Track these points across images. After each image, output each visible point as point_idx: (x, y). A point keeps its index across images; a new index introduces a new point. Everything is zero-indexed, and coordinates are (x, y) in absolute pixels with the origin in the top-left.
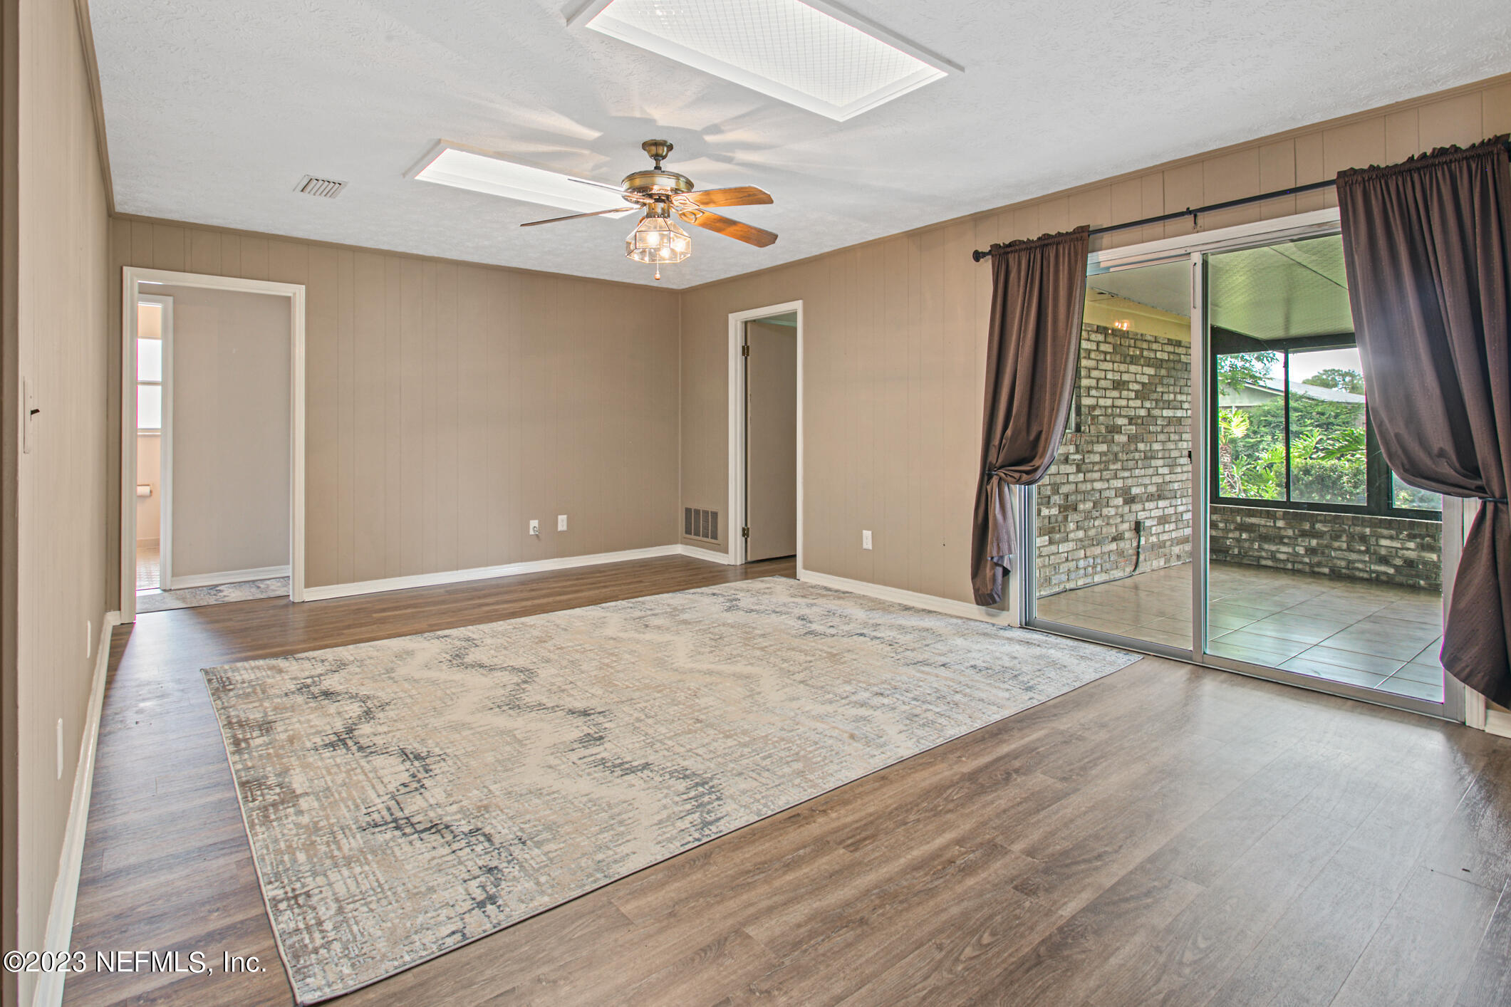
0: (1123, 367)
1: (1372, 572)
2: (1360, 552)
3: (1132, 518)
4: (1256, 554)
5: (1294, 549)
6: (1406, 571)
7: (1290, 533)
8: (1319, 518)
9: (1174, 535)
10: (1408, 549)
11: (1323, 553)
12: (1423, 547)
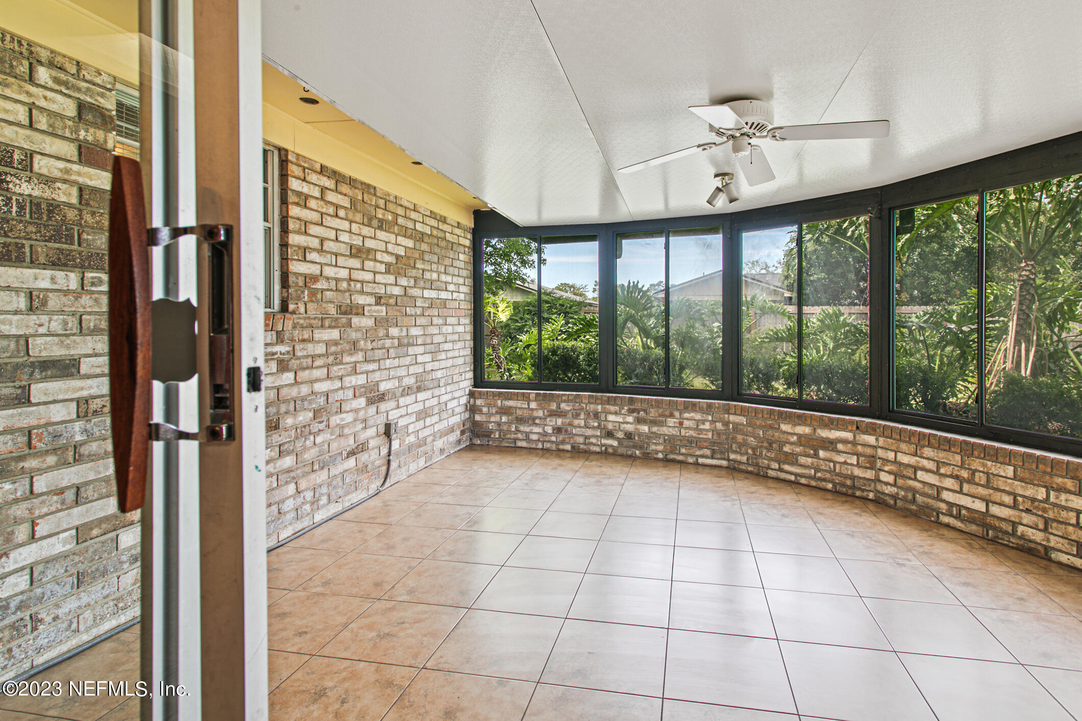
1: (602, 445)
2: (594, 428)
3: (381, 420)
4: (513, 436)
5: (544, 429)
6: (626, 443)
8: (564, 398)
9: (437, 427)
10: (628, 423)
12: (639, 421)
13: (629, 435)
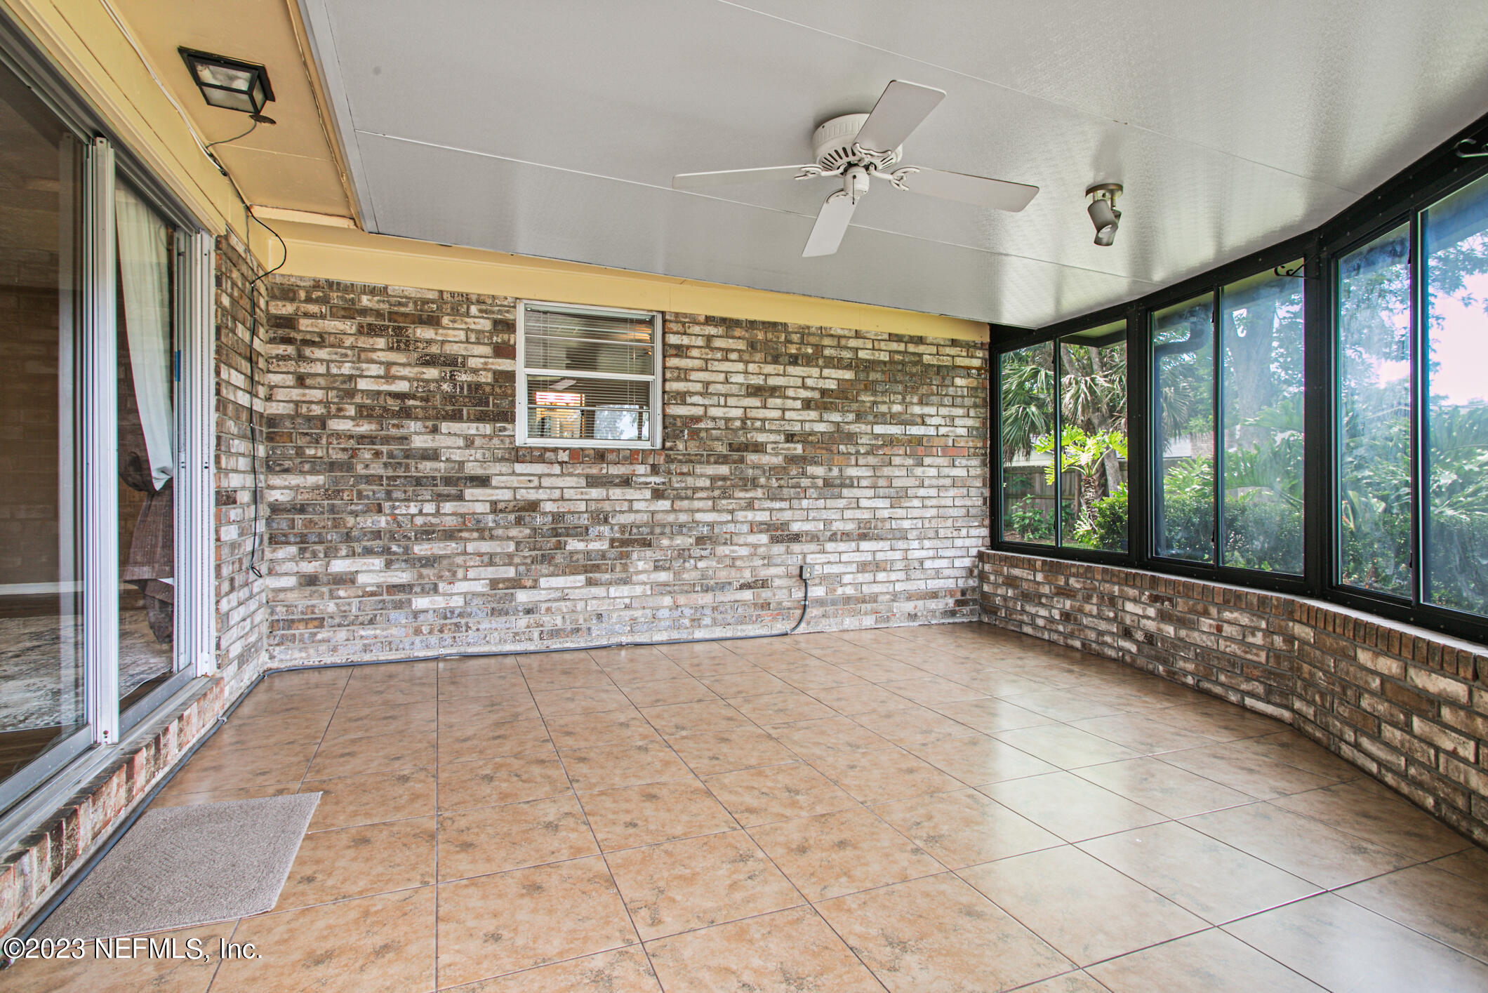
0: (769, 369)
1: (1120, 649)
2: (1108, 619)
4: (1019, 617)
5: (1050, 613)
6: (1146, 650)
10: (1149, 618)
11: (1076, 619)
12: (1163, 617)
13: (1150, 638)
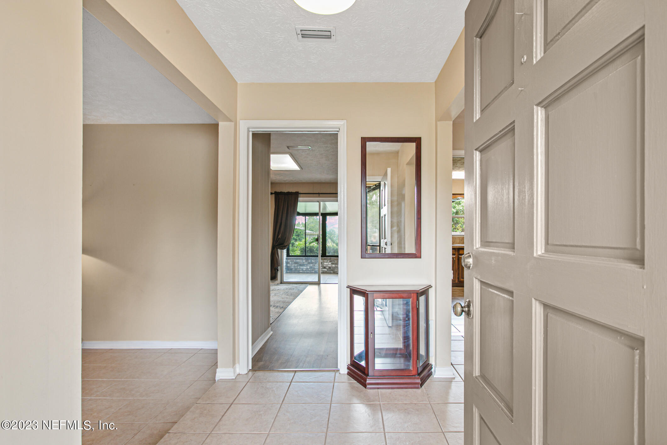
1: (323, 270)
2: (320, 266)
4: (299, 269)
5: (307, 267)
6: (329, 270)
7: (306, 263)
8: (313, 259)
12: (332, 264)
13: (330, 268)
